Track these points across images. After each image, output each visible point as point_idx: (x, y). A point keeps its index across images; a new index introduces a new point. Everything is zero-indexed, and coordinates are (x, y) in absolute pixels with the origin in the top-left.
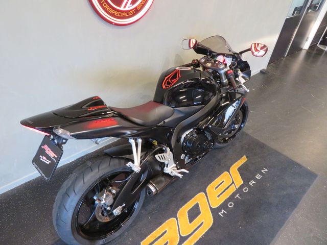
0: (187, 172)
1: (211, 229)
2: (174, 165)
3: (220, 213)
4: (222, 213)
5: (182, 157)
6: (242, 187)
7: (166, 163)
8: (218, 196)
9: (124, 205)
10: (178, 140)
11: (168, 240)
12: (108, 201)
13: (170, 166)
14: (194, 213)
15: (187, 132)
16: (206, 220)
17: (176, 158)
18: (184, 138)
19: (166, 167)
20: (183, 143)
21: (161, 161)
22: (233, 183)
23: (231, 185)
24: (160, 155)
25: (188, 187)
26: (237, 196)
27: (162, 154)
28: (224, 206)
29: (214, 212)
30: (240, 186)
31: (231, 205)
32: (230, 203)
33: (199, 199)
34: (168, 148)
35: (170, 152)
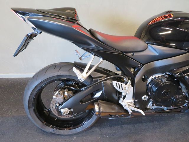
2: (132, 100)
5: (143, 97)
7: (123, 94)
9: (72, 110)
10: (144, 80)
13: (127, 100)
15: (157, 75)
17: (136, 95)
18: (152, 79)
19: (121, 99)
20: (148, 84)
21: (118, 89)
24: (118, 83)
25: (147, 134)
27: (120, 83)
34: (130, 81)
35: (131, 86)
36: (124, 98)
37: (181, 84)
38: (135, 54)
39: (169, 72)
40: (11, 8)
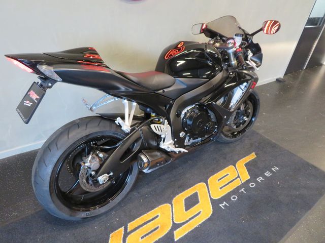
0: (187, 151)
1: (209, 220)
2: (172, 141)
3: (220, 205)
4: (224, 205)
5: (181, 134)
6: (248, 182)
7: (163, 136)
8: (221, 188)
9: (112, 174)
10: (178, 115)
11: (159, 225)
12: (93, 164)
13: (167, 142)
14: (192, 202)
15: (189, 108)
16: (204, 210)
17: (175, 135)
18: (185, 113)
19: (162, 142)
20: (183, 119)
21: (157, 132)
22: (238, 177)
23: (236, 178)
24: (156, 125)
25: (187, 176)
26: (242, 190)
27: (159, 125)
28: (226, 198)
29: (215, 203)
30: (247, 181)
31: (234, 198)
32: (234, 196)
33: (199, 188)
34: (166, 121)
35: (168, 125)
36: (164, 141)
37: (209, 112)
38: (165, 90)
39: (198, 102)
40: (5, 56)
